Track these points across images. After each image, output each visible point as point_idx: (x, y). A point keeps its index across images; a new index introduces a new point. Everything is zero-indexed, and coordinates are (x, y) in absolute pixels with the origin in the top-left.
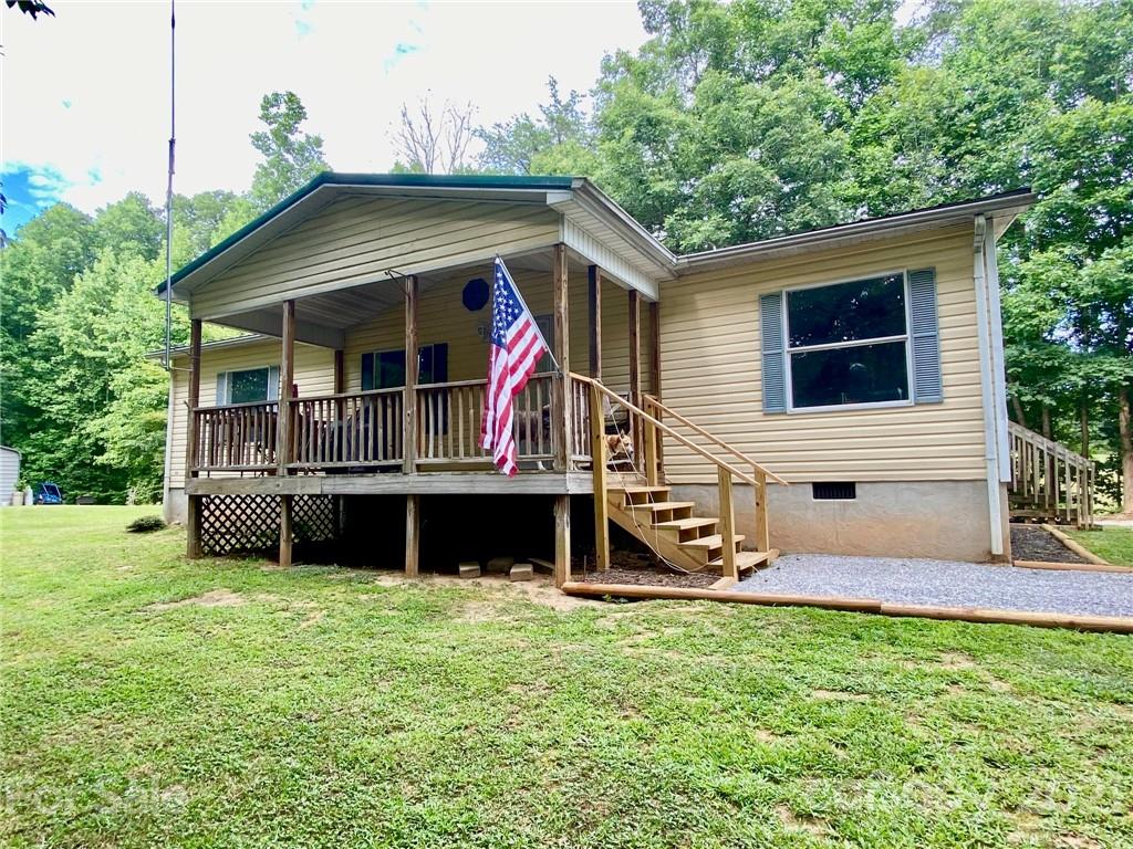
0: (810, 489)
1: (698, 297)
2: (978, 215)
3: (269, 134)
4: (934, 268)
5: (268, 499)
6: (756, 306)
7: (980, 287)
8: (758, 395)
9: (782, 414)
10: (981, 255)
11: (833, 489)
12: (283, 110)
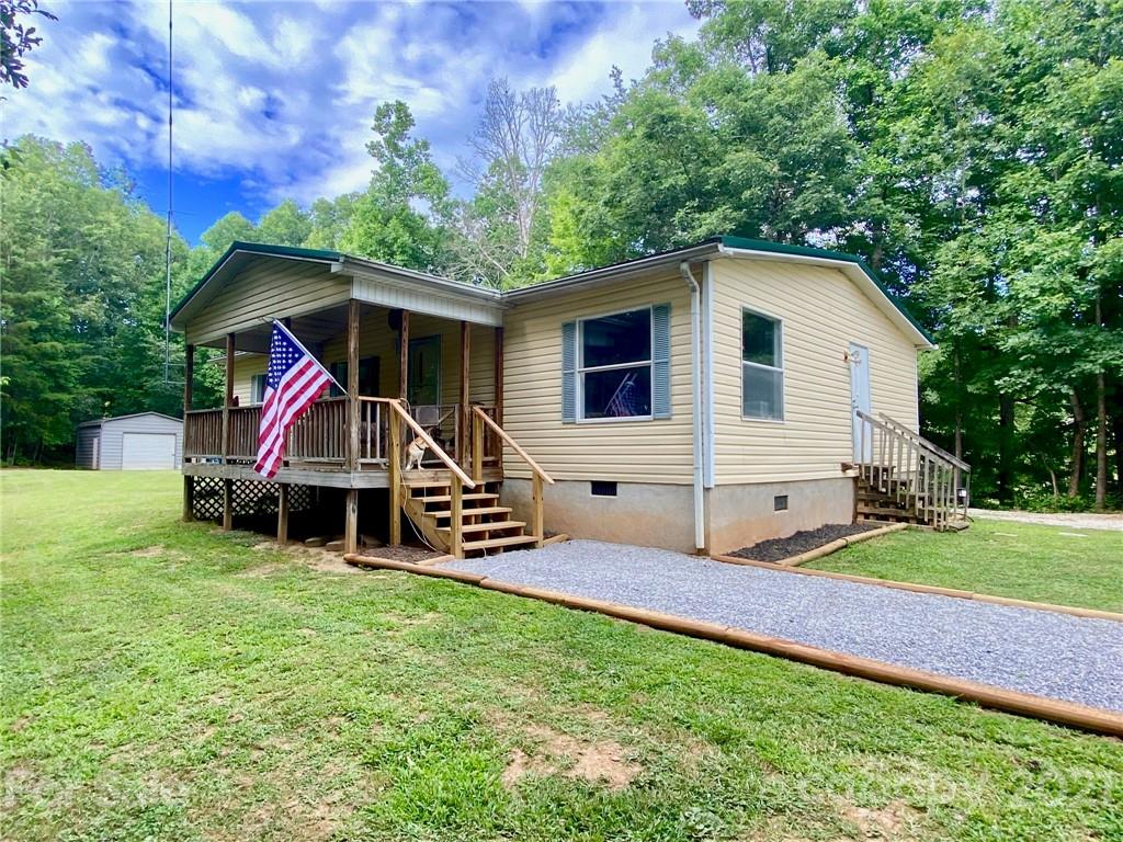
0: (589, 486)
1: (526, 323)
2: (684, 261)
3: (383, 143)
4: (670, 304)
5: (247, 483)
6: (560, 333)
7: (695, 320)
8: (559, 407)
9: (574, 423)
10: (698, 294)
11: (604, 488)
12: (393, 118)
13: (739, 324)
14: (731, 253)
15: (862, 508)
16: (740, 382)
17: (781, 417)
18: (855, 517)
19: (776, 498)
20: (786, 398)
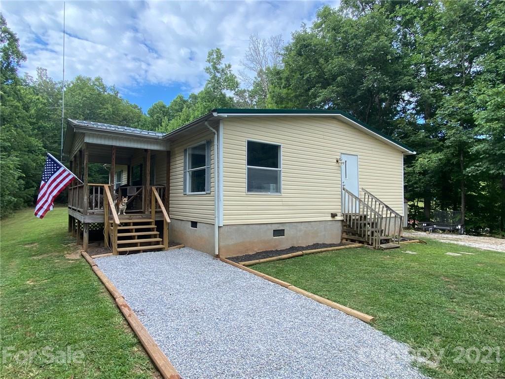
2: (206, 121)
3: (211, 67)
4: (211, 140)
6: (183, 154)
7: (216, 148)
8: (183, 187)
9: (186, 195)
10: (216, 136)
11: (194, 224)
12: (215, 56)
13: (246, 149)
14: (226, 116)
15: (345, 236)
16: (246, 176)
17: (280, 192)
18: (342, 240)
19: (274, 230)
20: (282, 182)
